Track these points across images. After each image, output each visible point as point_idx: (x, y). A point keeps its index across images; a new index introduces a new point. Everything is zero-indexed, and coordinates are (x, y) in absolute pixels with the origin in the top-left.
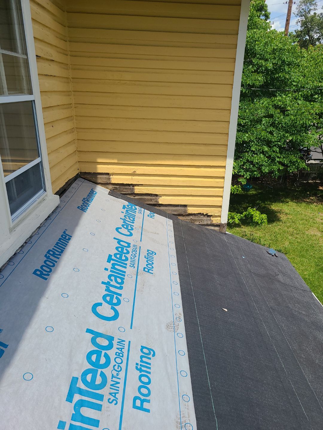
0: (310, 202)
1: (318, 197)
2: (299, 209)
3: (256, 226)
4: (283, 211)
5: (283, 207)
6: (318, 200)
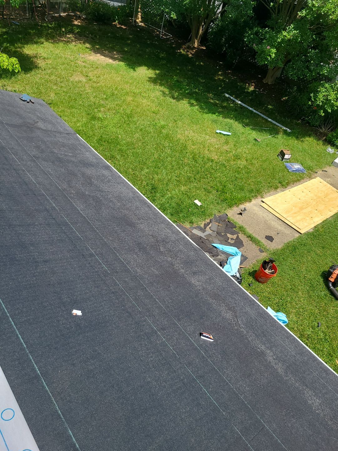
0: (68, 42)
1: (75, 34)
2: (57, 52)
3: (11, 78)
4: (40, 55)
5: (39, 49)
6: (76, 38)
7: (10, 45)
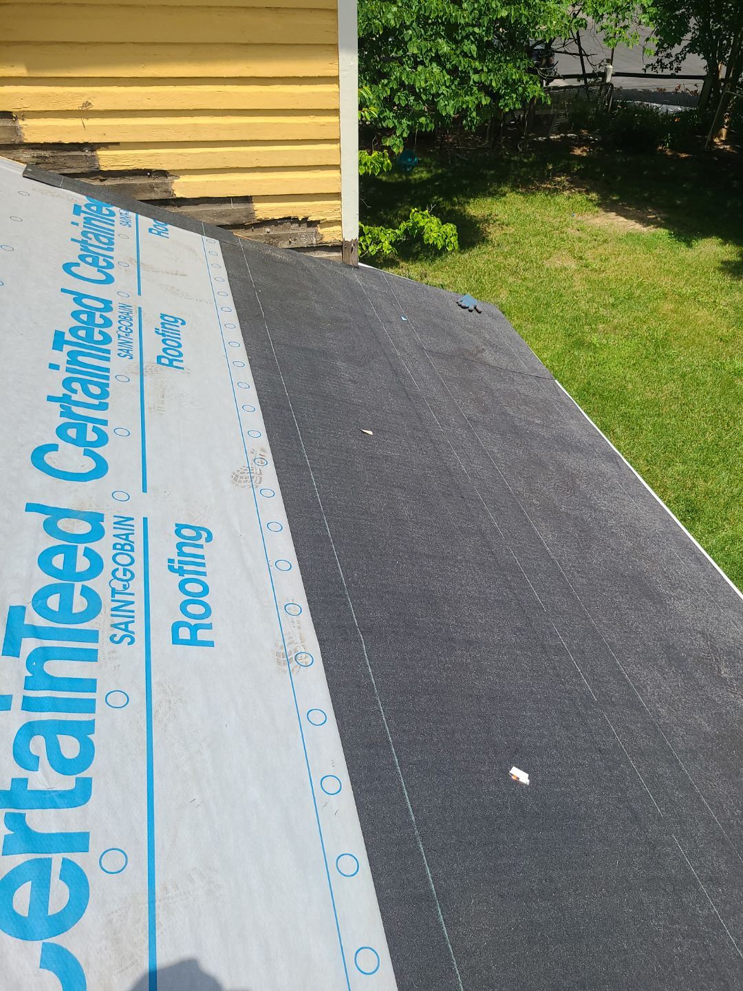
0: (556, 190)
1: (571, 175)
2: (530, 210)
3: (433, 260)
4: (494, 218)
5: (494, 207)
6: (571, 182)
7: (443, 200)
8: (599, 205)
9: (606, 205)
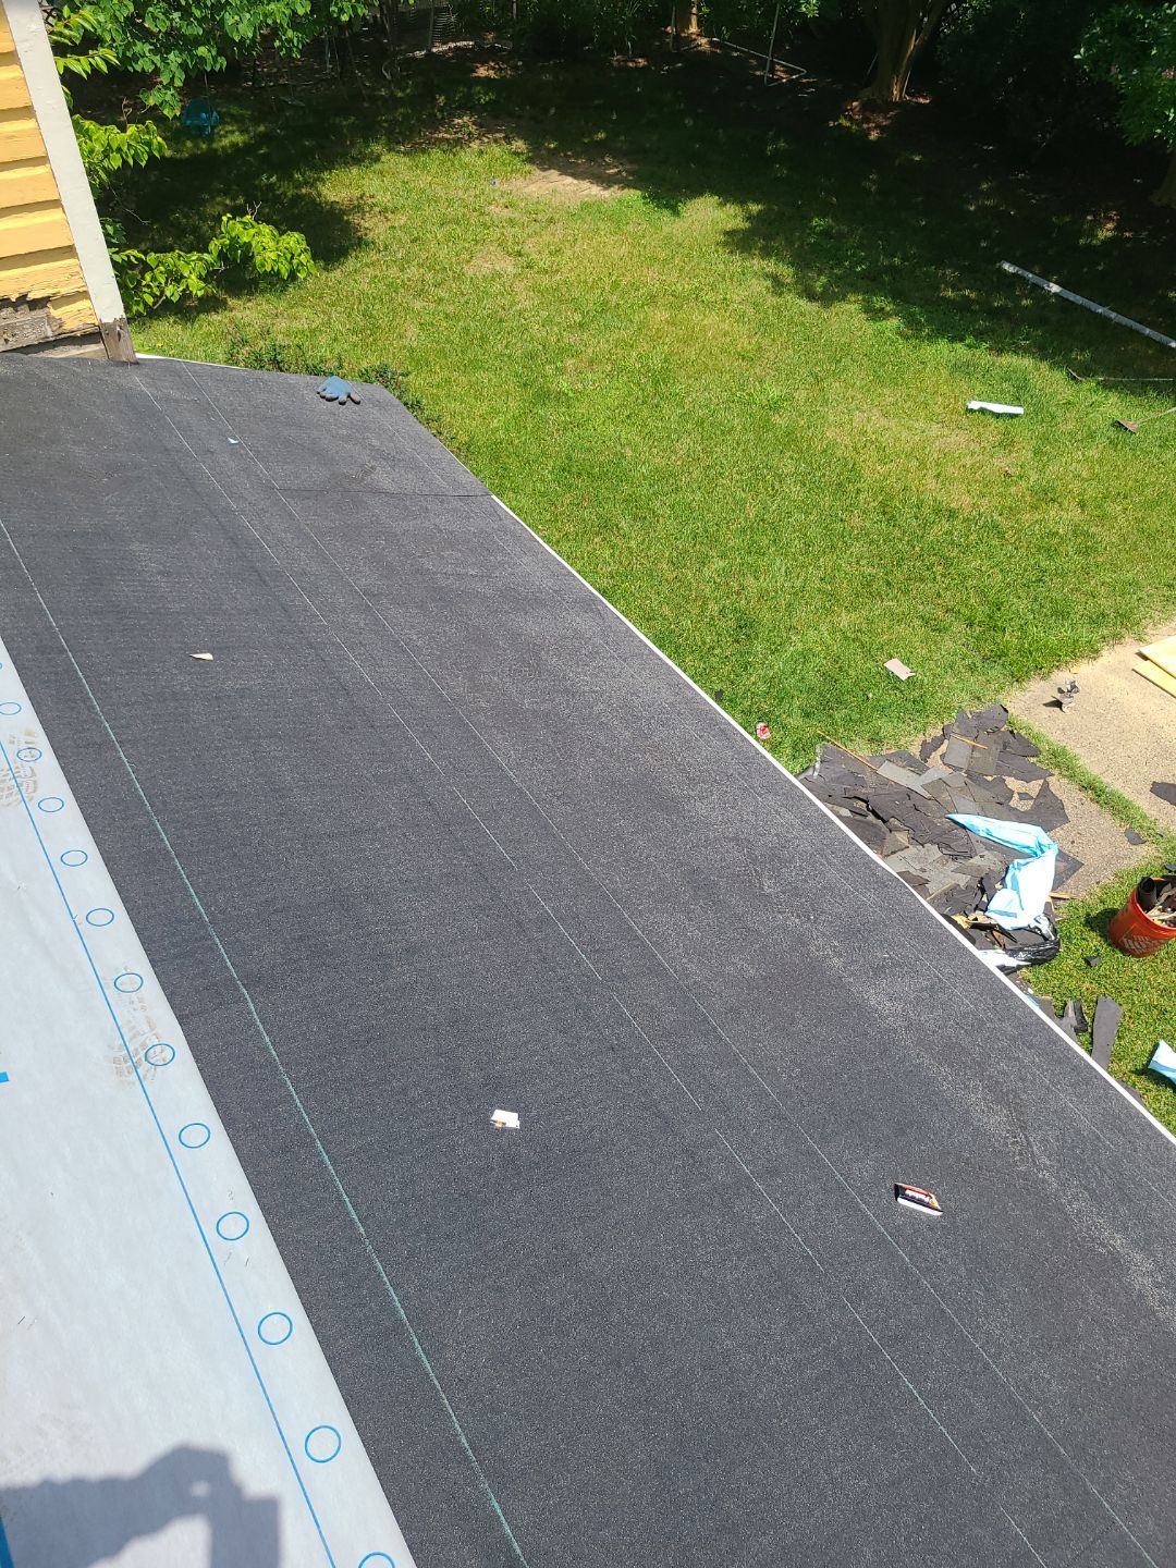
0: (458, 142)
1: (478, 113)
2: (423, 180)
4: (369, 201)
5: (366, 182)
6: (481, 126)
7: (279, 179)
8: (530, 160)
9: (541, 158)
